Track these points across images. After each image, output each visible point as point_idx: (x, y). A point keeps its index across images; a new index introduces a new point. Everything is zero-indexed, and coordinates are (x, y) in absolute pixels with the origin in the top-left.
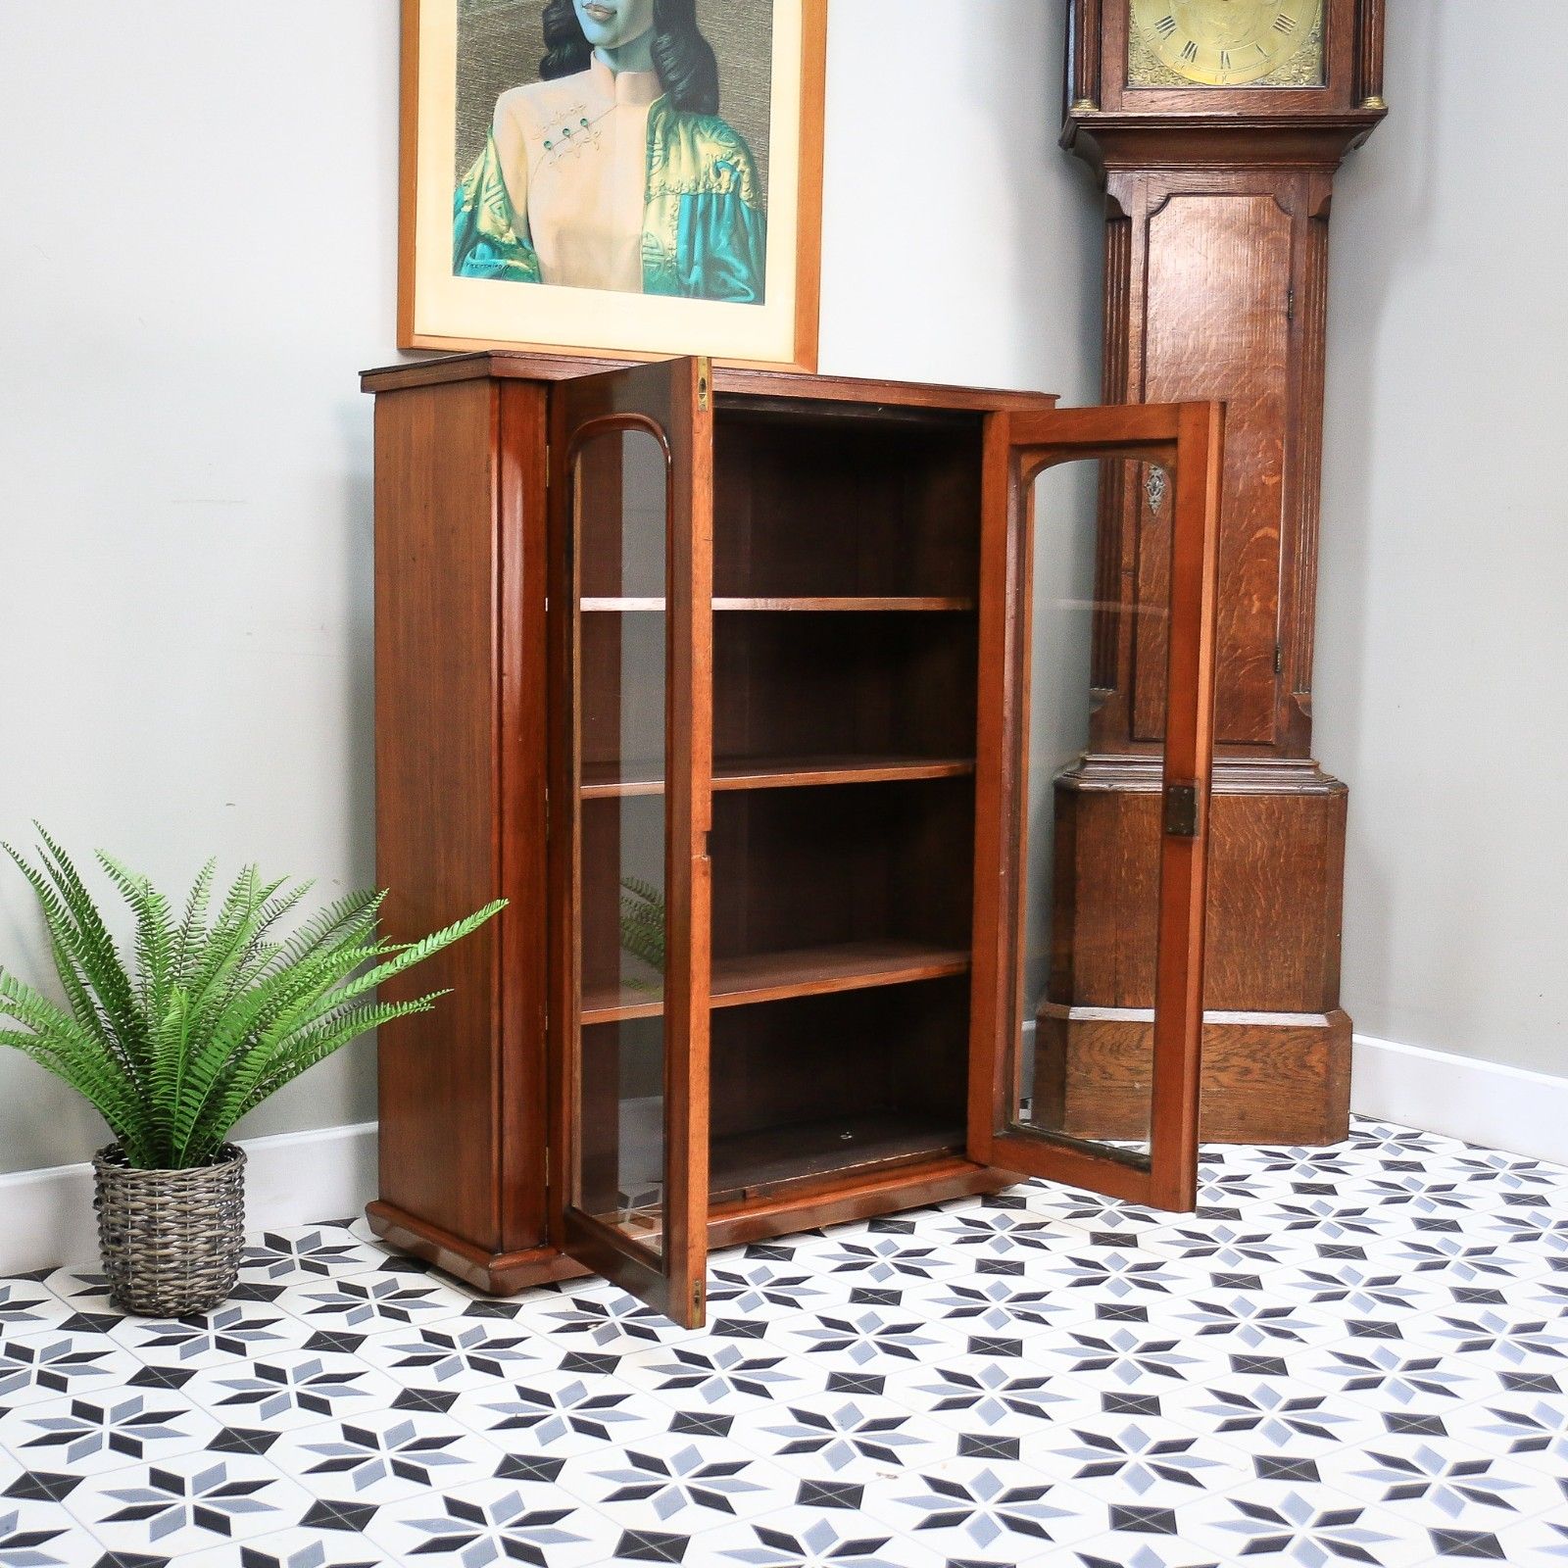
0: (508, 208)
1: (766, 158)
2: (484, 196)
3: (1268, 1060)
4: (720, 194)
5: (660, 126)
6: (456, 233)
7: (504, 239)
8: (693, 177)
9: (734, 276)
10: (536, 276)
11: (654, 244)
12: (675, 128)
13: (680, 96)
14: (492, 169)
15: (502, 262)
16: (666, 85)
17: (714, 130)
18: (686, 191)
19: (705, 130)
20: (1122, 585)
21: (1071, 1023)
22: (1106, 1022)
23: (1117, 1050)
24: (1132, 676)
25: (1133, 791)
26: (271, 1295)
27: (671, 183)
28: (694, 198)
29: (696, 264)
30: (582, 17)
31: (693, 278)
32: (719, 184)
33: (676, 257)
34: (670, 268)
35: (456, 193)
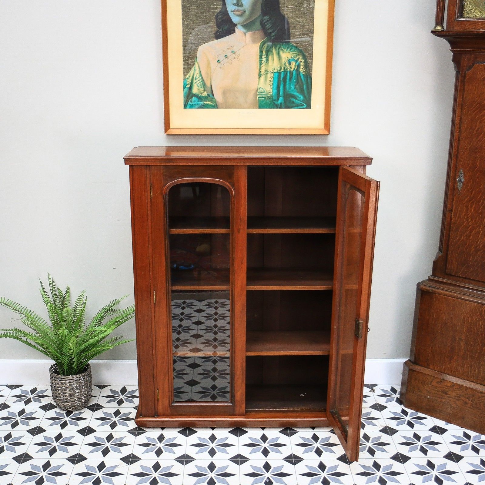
0: (204, 84)
1: (311, 56)
2: (194, 81)
3: (474, 402)
4: (290, 71)
5: (265, 49)
6: (184, 95)
7: (202, 95)
8: (279, 66)
9: (297, 99)
10: (215, 106)
11: (262, 91)
12: (271, 49)
13: (273, 38)
14: (197, 72)
15: (202, 103)
16: (267, 34)
17: (288, 48)
18: (276, 71)
19: (284, 48)
20: (447, 216)
21: (410, 370)
22: (421, 373)
23: (423, 383)
24: (447, 250)
25: (439, 294)
26: (97, 410)
27: (269, 69)
28: (280, 73)
29: (281, 97)
30: (231, 15)
31: (279, 102)
32: (290, 67)
33: (272, 95)
34: (270, 99)
35: (184, 82)
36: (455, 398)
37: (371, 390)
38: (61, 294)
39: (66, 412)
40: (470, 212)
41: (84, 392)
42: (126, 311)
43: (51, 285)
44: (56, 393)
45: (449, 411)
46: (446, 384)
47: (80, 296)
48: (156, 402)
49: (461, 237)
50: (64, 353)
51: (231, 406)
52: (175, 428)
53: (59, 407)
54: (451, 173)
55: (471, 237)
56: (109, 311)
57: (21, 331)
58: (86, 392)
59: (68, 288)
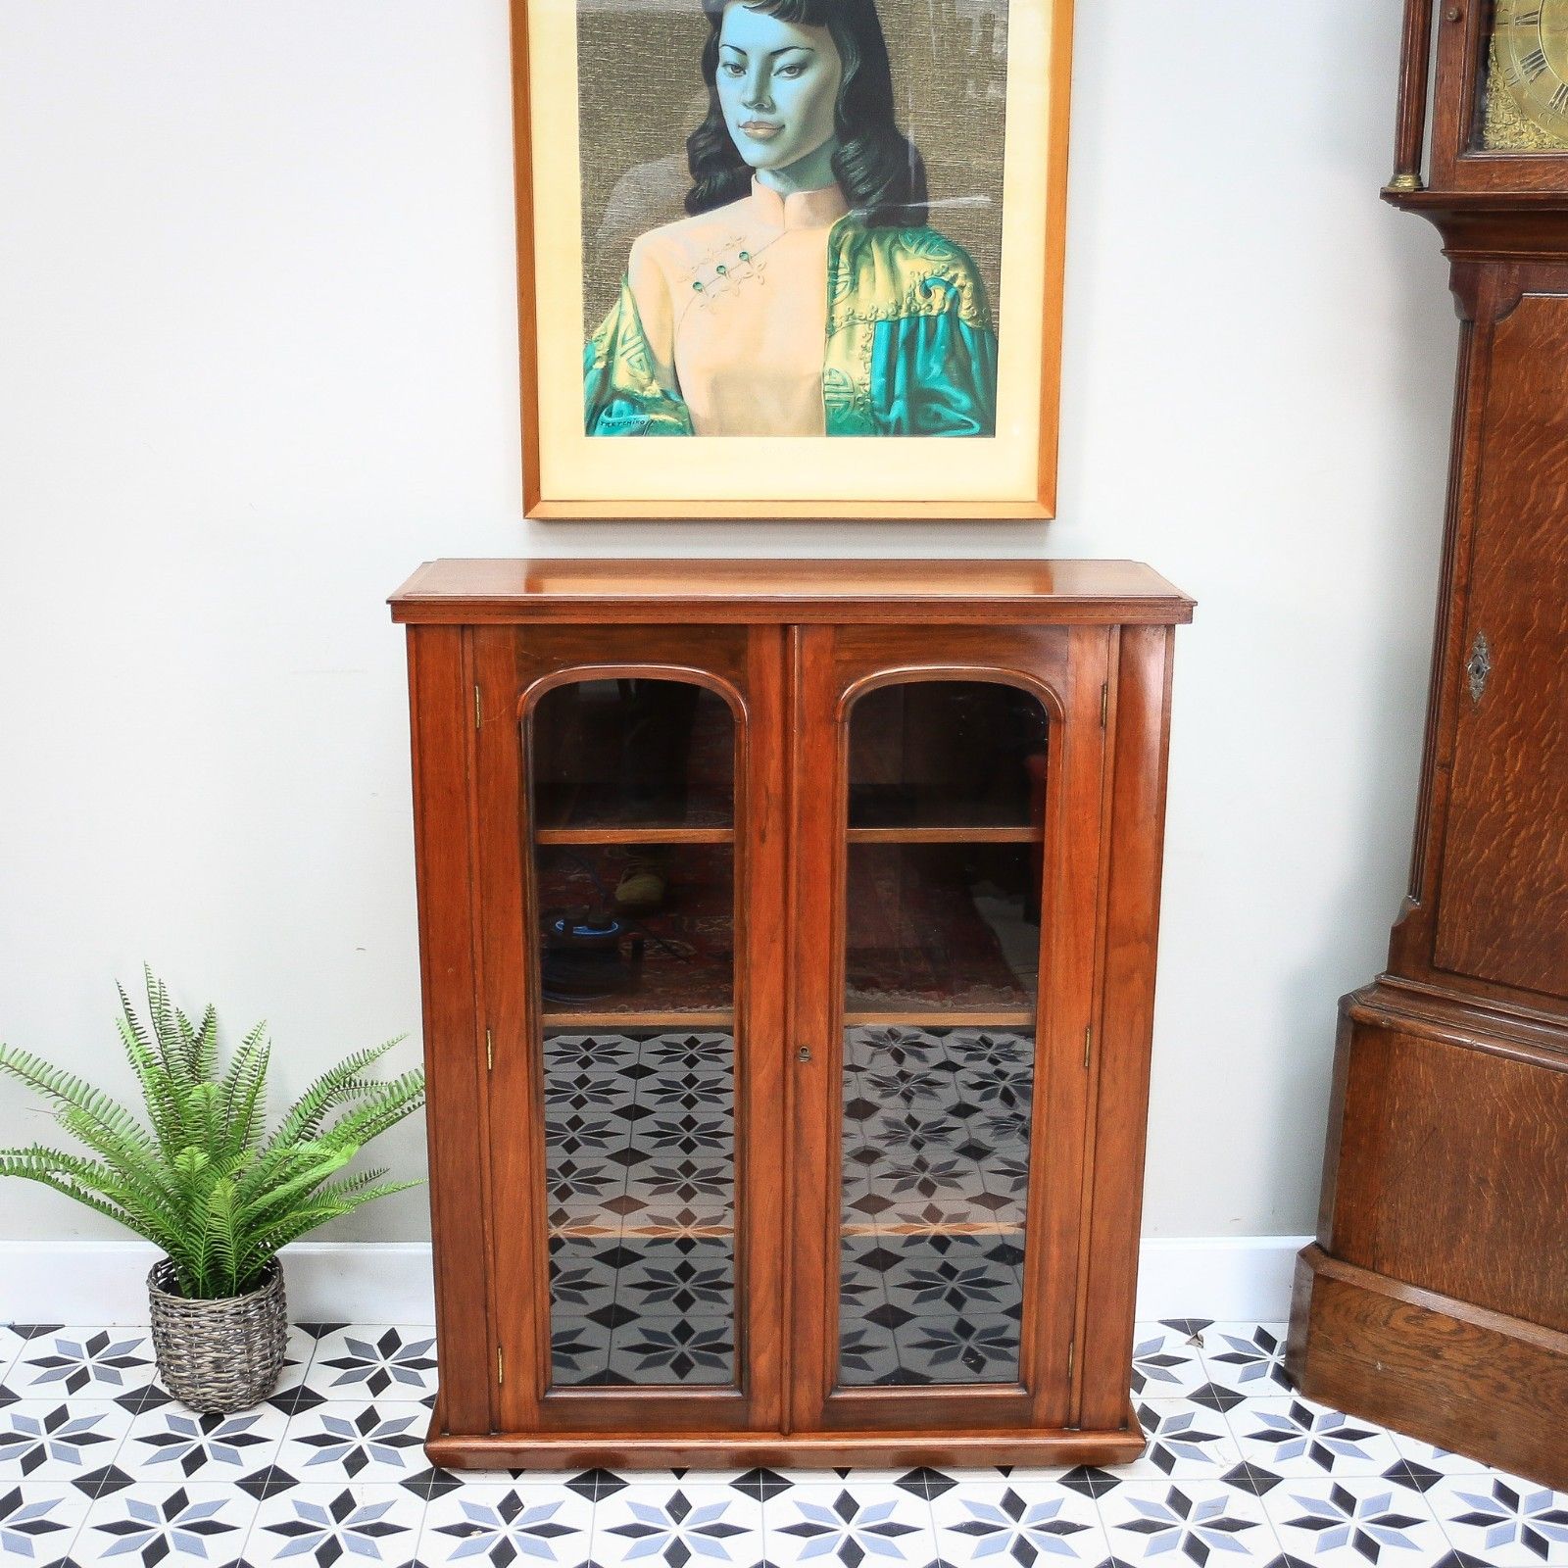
0: (651, 360)
2: (619, 349)
4: (929, 316)
5: (846, 247)
6: (588, 393)
7: (645, 393)
8: (892, 301)
9: (950, 407)
10: (688, 428)
11: (838, 379)
12: (867, 247)
13: (873, 210)
14: (628, 321)
15: (645, 418)
16: (850, 196)
17: (921, 244)
18: (884, 317)
19: (907, 244)
20: (1436, 782)
21: (1317, 1276)
22: (1354, 1287)
23: (1363, 1320)
24: (1437, 892)
25: (1411, 1033)
26: (302, 1408)
27: (861, 311)
28: (894, 325)
29: (898, 398)
30: (738, 137)
31: (893, 415)
32: (929, 305)
33: (870, 392)
34: (862, 405)
35: (585, 351)
36: (1465, 1372)
37: (1190, 1337)
38: (188, 1031)
39: (201, 1416)
40: (1512, 770)
41: (261, 1350)
42: (399, 1089)
43: (154, 1003)
44: (169, 1356)
45: (1446, 1410)
46: (1435, 1324)
47: (248, 1040)
48: (495, 1390)
49: (1483, 852)
50: (197, 1226)
51: (737, 1399)
52: (558, 1471)
53: (178, 1400)
54: (1448, 645)
55: (1515, 852)
56: (344, 1086)
57: (56, 1154)
58: (268, 1351)
59: (211, 1010)
